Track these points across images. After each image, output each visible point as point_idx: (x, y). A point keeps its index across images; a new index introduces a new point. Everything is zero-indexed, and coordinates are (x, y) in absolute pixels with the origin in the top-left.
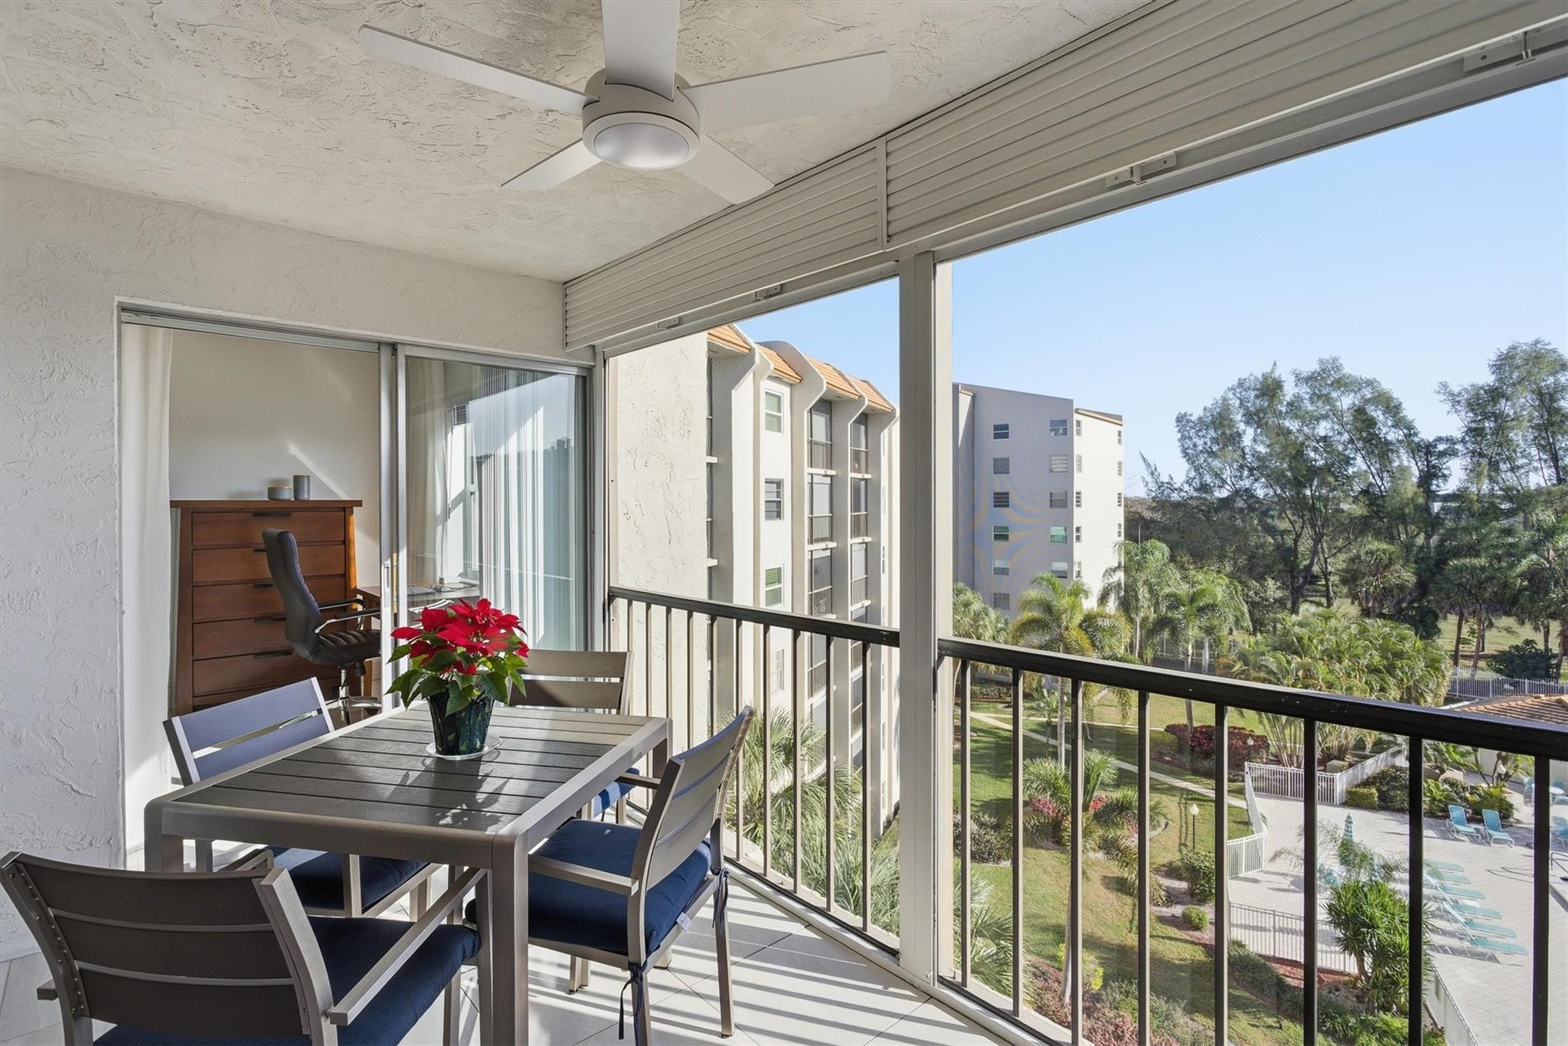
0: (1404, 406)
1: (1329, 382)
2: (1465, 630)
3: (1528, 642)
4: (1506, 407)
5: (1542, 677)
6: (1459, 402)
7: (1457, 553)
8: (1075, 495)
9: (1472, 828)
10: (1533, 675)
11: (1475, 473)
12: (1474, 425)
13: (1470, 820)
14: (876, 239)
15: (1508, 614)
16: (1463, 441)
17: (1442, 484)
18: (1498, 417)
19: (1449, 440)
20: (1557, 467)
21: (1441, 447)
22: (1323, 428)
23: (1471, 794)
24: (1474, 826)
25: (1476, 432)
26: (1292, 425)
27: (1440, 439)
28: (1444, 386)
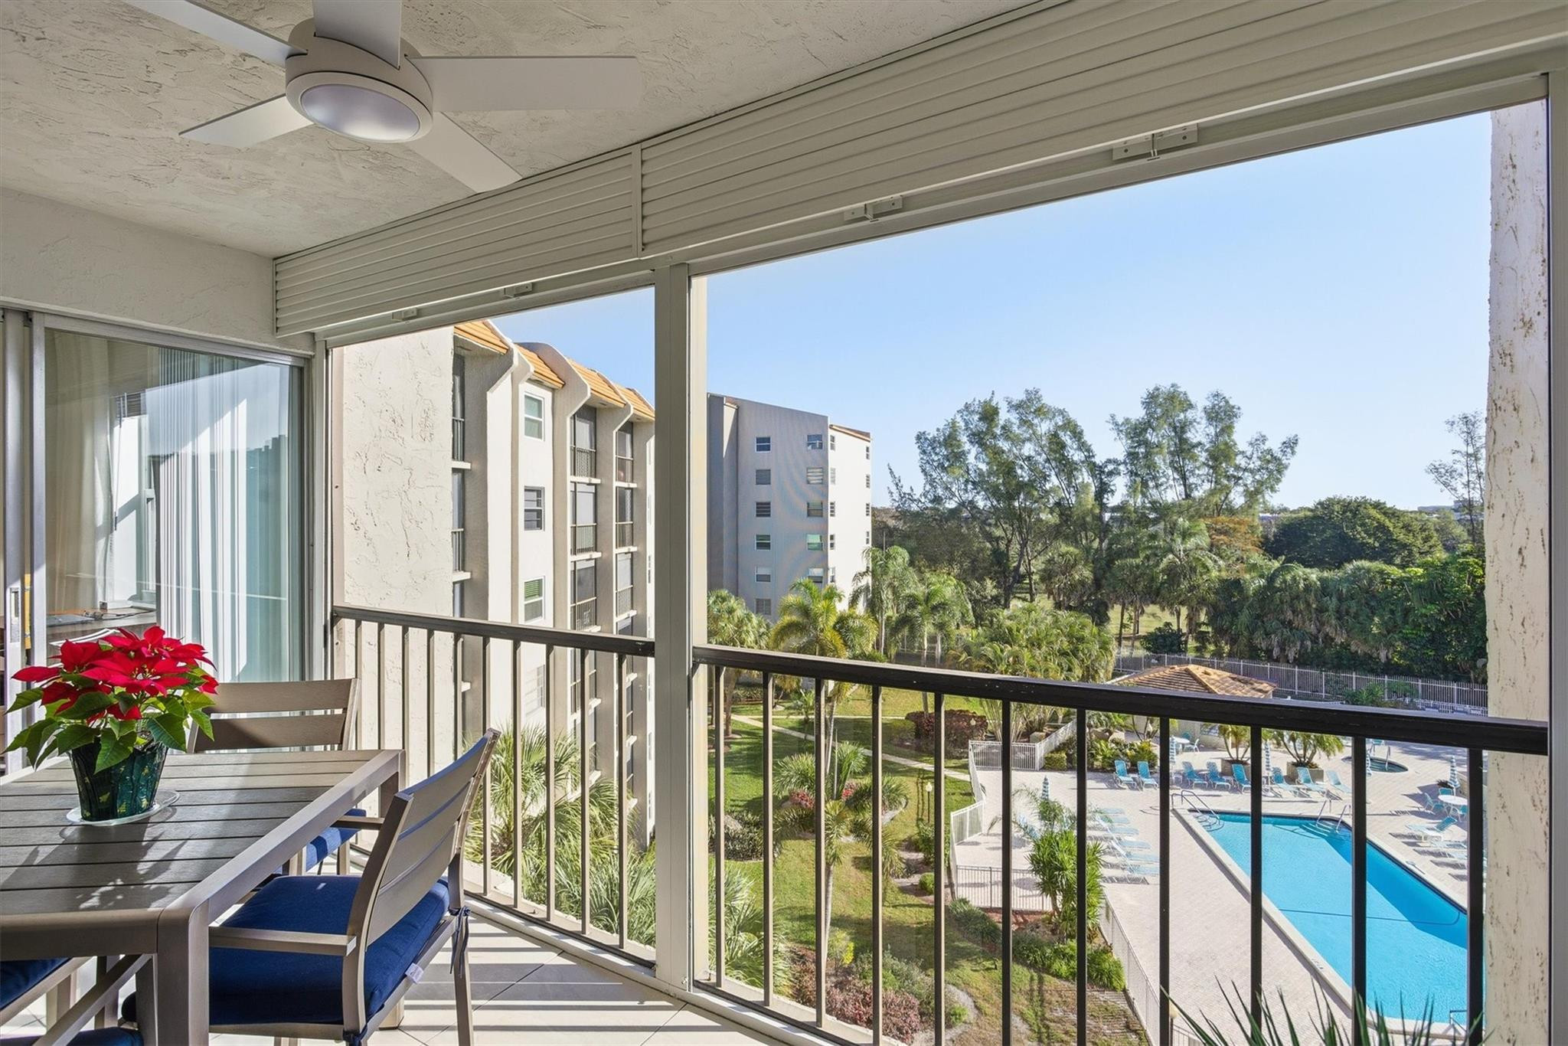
0: (1084, 433)
1: (1032, 410)
2: (1126, 616)
3: (1168, 624)
4: (1151, 437)
5: (1176, 652)
6: (1121, 431)
7: (1120, 554)
8: (829, 506)
9: (1129, 778)
10: (1171, 651)
11: (1132, 489)
12: (1132, 450)
13: (1130, 771)
14: (631, 246)
15: (1153, 603)
16: (1125, 463)
17: (1110, 498)
18: (1146, 443)
19: (1115, 462)
20: (1185, 485)
21: (1110, 467)
22: (1028, 449)
23: (1130, 749)
24: (1132, 775)
25: (1132, 456)
26: (1004, 445)
27: (1109, 461)
28: (1113, 417)
